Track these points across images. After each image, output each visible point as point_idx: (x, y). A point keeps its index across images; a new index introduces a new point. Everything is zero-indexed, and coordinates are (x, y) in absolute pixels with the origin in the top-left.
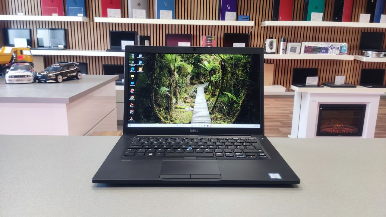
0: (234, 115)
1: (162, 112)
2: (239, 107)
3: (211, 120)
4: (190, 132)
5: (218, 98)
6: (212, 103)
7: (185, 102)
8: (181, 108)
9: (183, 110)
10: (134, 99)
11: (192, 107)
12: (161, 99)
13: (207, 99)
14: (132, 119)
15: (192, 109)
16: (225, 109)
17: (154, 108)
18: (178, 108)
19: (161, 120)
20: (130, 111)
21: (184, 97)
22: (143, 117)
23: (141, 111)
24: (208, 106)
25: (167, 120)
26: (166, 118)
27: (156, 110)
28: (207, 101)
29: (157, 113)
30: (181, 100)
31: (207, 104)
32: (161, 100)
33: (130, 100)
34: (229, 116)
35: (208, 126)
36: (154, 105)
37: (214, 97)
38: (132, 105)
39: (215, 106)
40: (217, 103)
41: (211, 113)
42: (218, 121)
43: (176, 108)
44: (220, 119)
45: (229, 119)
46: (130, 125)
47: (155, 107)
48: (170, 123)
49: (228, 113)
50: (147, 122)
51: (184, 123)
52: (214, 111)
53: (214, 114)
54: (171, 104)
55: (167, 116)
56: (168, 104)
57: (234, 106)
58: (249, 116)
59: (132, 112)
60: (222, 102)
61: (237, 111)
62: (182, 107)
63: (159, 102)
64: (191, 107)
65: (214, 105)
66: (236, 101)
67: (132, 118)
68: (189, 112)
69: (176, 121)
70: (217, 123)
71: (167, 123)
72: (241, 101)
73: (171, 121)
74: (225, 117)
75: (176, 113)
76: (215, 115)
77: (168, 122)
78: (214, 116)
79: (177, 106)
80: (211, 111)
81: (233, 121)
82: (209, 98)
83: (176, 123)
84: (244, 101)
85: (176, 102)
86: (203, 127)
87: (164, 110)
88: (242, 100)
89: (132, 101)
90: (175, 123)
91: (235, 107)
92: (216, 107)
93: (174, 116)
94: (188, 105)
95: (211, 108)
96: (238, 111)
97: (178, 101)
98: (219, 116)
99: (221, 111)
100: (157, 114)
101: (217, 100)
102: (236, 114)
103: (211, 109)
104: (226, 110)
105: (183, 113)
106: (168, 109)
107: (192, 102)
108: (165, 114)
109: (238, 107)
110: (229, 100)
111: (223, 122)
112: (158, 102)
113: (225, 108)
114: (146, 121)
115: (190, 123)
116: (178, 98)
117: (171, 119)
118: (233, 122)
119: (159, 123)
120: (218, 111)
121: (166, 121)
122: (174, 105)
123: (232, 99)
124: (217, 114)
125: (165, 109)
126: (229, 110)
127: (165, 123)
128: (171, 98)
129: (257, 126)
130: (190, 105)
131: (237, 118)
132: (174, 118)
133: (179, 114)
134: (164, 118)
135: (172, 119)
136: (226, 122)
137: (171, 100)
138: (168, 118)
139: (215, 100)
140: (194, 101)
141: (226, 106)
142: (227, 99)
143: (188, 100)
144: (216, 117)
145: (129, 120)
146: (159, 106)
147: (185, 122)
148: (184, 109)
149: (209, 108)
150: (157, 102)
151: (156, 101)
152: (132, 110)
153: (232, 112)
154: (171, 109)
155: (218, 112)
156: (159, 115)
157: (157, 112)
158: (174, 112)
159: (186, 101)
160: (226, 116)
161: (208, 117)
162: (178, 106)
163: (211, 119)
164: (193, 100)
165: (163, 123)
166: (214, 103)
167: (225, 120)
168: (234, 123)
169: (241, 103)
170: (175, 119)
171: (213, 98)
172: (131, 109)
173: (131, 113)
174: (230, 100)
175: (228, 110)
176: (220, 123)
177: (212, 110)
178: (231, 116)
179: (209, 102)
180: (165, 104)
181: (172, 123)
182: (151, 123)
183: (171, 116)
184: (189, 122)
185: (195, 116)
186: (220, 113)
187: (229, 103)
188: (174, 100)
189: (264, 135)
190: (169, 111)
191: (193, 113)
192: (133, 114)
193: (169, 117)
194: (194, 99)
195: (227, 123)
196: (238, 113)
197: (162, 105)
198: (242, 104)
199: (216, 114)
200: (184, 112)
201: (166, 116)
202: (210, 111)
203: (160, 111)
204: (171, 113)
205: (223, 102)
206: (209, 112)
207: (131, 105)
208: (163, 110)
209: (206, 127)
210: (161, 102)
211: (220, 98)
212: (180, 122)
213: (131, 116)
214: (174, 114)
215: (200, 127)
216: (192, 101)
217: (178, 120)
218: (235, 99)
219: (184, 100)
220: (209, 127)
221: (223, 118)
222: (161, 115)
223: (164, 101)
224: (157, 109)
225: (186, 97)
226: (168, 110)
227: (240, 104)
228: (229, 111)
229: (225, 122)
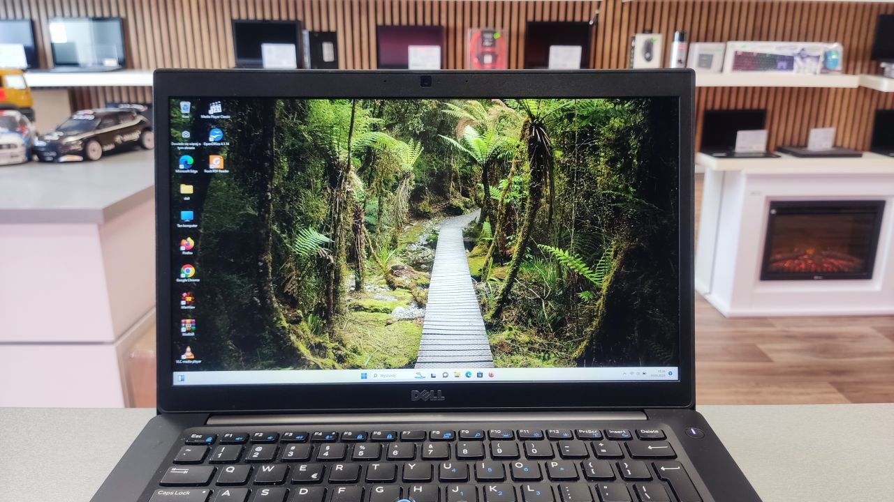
0: (579, 332)
1: (305, 327)
2: (600, 301)
3: (493, 351)
4: (415, 399)
5: (517, 269)
6: (494, 286)
7: (392, 286)
8: (376, 310)
9: (383, 317)
10: (194, 277)
11: (421, 305)
12: (298, 276)
13: (476, 273)
14: (188, 355)
15: (418, 312)
16: (547, 310)
17: (270, 310)
18: (365, 310)
19: (302, 354)
20: (180, 323)
21: (389, 268)
22: (231, 345)
23: (222, 322)
24: (480, 298)
25: (324, 357)
26: (318, 349)
27: (282, 317)
28: (478, 279)
29: (284, 328)
30: (374, 279)
31: (478, 292)
32: (298, 281)
33: (178, 280)
34: (559, 335)
35: (480, 375)
36: (271, 301)
37: (502, 266)
38: (189, 299)
39: (506, 300)
40: (515, 287)
41: (490, 327)
42: (519, 357)
43: (358, 308)
44: (526, 350)
45: (560, 349)
46: (183, 379)
47: (276, 305)
48: (334, 367)
49: (558, 326)
50: (249, 364)
51: (389, 367)
52: (504, 315)
53: (503, 329)
54: (336, 293)
55: (325, 339)
56: (327, 293)
57: (579, 300)
58: (636, 334)
59: (187, 326)
60: (535, 283)
61: (591, 318)
62: (380, 305)
63: (291, 287)
64: (413, 305)
65: (502, 294)
66: (587, 279)
67: (188, 349)
68: (409, 322)
69: (358, 360)
70: (514, 364)
71: (325, 367)
72: (606, 277)
73: (341, 359)
74: (545, 342)
75: (358, 327)
76: (507, 332)
77: (329, 361)
78: (503, 336)
79: (361, 302)
80: (493, 316)
81: (576, 354)
82: (484, 270)
83: (358, 367)
84: (617, 278)
85: (358, 287)
86: (463, 378)
87: (310, 318)
88: (612, 273)
89: (187, 287)
90: (353, 367)
91: (585, 304)
92: (509, 302)
93: (351, 340)
94: (402, 299)
95: (493, 305)
96: (596, 316)
97: (366, 281)
98: (524, 338)
99: (528, 317)
100: (284, 334)
101: (514, 274)
102: (588, 329)
103: (492, 312)
104: (549, 315)
105: (383, 328)
106: (327, 312)
107: (418, 285)
108: (317, 331)
109: (597, 300)
110: (560, 275)
111: (539, 357)
112: (289, 286)
113: (546, 306)
114: (244, 360)
115: (411, 365)
116: (366, 271)
117: (339, 352)
118: (575, 359)
119: (295, 369)
120: (520, 318)
121: (319, 361)
122: (348, 298)
123: (570, 272)
124: (514, 331)
125: (315, 313)
126: (560, 312)
127: (318, 368)
128: (338, 272)
129: (668, 374)
130: (410, 295)
131: (591, 342)
132: (349, 346)
133: (369, 333)
134: (311, 348)
135: (343, 352)
136: (549, 358)
137: (338, 280)
138: (326, 348)
139: (507, 278)
140: (424, 281)
141: (549, 299)
142: (551, 271)
143: (403, 279)
144: (513, 341)
145: (180, 359)
146: (292, 302)
147: (393, 361)
148: (387, 311)
149: (484, 307)
150: (284, 285)
151: (281, 283)
152: (188, 321)
153: (571, 320)
154: (337, 312)
155: (519, 320)
156: (293, 338)
157: (286, 325)
158: (350, 324)
159: (397, 280)
160: (551, 335)
161: (479, 342)
162: (366, 303)
163: (494, 349)
164: (422, 276)
165: (309, 367)
166: (502, 286)
167: (544, 353)
168: (581, 362)
169: (605, 286)
170: (355, 351)
171: (498, 270)
172: (186, 314)
173: (183, 330)
174: (565, 274)
175: (558, 315)
176: (528, 365)
177: (497, 315)
178: (570, 338)
179: (482, 285)
180: (315, 294)
181: (344, 368)
182: (262, 369)
183: (341, 342)
184: (406, 361)
185: (428, 340)
186: (526, 324)
187: (561, 285)
188: (349, 280)
189: (693, 408)
190: (330, 322)
191: (422, 325)
192: (193, 334)
193: (330, 345)
194: (428, 273)
195: (555, 364)
196: (594, 323)
197: (304, 299)
198: (610, 288)
199: (510, 329)
200: (388, 324)
201: (318, 340)
202: (488, 316)
203: (296, 321)
204: (337, 329)
205: (538, 284)
206: (483, 324)
207: (183, 303)
208: (306, 316)
209: (474, 378)
210: (300, 287)
211: (527, 267)
212: (374, 364)
213: (186, 341)
214: (350, 330)
215: (451, 378)
216: (419, 282)
217: (366, 354)
218: (584, 270)
219: (386, 277)
220: (486, 378)
221: (536, 346)
222: (298, 336)
223: (312, 281)
224: (286, 316)
225: (395, 268)
226: (326, 317)
227: (604, 292)
228: (559, 318)
229: (544, 359)
